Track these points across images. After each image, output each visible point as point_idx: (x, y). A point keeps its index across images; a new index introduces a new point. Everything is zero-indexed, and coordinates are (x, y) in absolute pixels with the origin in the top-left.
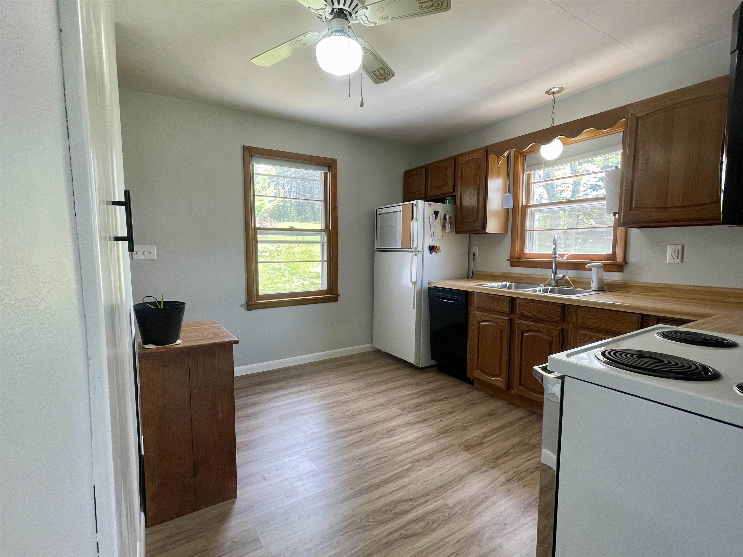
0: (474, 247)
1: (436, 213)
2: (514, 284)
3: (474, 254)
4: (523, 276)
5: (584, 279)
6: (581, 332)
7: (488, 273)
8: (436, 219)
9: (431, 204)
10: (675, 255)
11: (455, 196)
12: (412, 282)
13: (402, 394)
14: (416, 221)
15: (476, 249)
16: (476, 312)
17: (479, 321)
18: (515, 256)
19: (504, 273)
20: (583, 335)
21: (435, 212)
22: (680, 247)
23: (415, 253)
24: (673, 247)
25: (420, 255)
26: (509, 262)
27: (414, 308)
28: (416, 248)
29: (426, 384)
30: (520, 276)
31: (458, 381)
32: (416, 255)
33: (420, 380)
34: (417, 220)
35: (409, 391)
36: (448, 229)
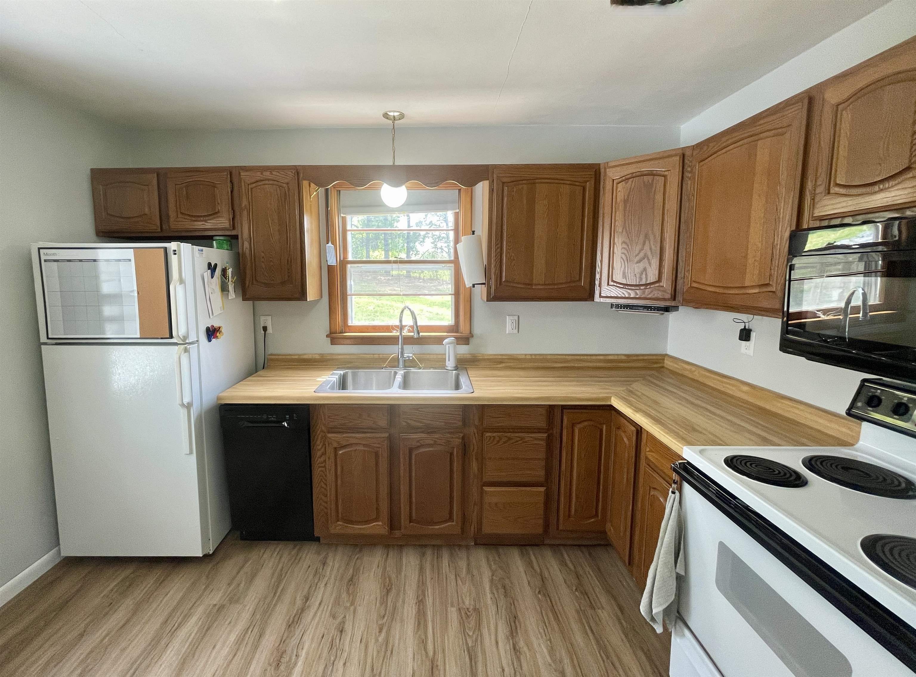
0: (262, 318)
1: (212, 268)
2: (350, 371)
3: (265, 329)
4: (352, 357)
5: (432, 356)
6: (488, 434)
7: (296, 357)
8: (212, 277)
9: (202, 250)
10: (513, 325)
11: (236, 237)
12: (183, 405)
13: (226, 650)
14: (181, 283)
15: (267, 321)
16: (330, 435)
17: (335, 448)
18: (337, 329)
19: (322, 355)
20: (491, 438)
21: (209, 264)
22: (516, 318)
23: (183, 346)
24: (511, 318)
25: (193, 348)
26: (329, 339)
27: (191, 453)
28: (185, 338)
29: (247, 588)
30: (348, 357)
31: (291, 545)
32: (186, 350)
33: (229, 584)
34: (182, 281)
35: (230, 631)
36: (232, 294)
